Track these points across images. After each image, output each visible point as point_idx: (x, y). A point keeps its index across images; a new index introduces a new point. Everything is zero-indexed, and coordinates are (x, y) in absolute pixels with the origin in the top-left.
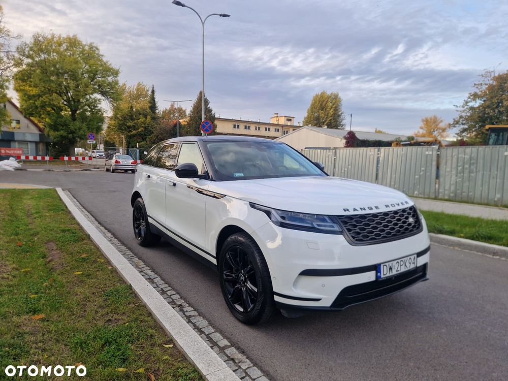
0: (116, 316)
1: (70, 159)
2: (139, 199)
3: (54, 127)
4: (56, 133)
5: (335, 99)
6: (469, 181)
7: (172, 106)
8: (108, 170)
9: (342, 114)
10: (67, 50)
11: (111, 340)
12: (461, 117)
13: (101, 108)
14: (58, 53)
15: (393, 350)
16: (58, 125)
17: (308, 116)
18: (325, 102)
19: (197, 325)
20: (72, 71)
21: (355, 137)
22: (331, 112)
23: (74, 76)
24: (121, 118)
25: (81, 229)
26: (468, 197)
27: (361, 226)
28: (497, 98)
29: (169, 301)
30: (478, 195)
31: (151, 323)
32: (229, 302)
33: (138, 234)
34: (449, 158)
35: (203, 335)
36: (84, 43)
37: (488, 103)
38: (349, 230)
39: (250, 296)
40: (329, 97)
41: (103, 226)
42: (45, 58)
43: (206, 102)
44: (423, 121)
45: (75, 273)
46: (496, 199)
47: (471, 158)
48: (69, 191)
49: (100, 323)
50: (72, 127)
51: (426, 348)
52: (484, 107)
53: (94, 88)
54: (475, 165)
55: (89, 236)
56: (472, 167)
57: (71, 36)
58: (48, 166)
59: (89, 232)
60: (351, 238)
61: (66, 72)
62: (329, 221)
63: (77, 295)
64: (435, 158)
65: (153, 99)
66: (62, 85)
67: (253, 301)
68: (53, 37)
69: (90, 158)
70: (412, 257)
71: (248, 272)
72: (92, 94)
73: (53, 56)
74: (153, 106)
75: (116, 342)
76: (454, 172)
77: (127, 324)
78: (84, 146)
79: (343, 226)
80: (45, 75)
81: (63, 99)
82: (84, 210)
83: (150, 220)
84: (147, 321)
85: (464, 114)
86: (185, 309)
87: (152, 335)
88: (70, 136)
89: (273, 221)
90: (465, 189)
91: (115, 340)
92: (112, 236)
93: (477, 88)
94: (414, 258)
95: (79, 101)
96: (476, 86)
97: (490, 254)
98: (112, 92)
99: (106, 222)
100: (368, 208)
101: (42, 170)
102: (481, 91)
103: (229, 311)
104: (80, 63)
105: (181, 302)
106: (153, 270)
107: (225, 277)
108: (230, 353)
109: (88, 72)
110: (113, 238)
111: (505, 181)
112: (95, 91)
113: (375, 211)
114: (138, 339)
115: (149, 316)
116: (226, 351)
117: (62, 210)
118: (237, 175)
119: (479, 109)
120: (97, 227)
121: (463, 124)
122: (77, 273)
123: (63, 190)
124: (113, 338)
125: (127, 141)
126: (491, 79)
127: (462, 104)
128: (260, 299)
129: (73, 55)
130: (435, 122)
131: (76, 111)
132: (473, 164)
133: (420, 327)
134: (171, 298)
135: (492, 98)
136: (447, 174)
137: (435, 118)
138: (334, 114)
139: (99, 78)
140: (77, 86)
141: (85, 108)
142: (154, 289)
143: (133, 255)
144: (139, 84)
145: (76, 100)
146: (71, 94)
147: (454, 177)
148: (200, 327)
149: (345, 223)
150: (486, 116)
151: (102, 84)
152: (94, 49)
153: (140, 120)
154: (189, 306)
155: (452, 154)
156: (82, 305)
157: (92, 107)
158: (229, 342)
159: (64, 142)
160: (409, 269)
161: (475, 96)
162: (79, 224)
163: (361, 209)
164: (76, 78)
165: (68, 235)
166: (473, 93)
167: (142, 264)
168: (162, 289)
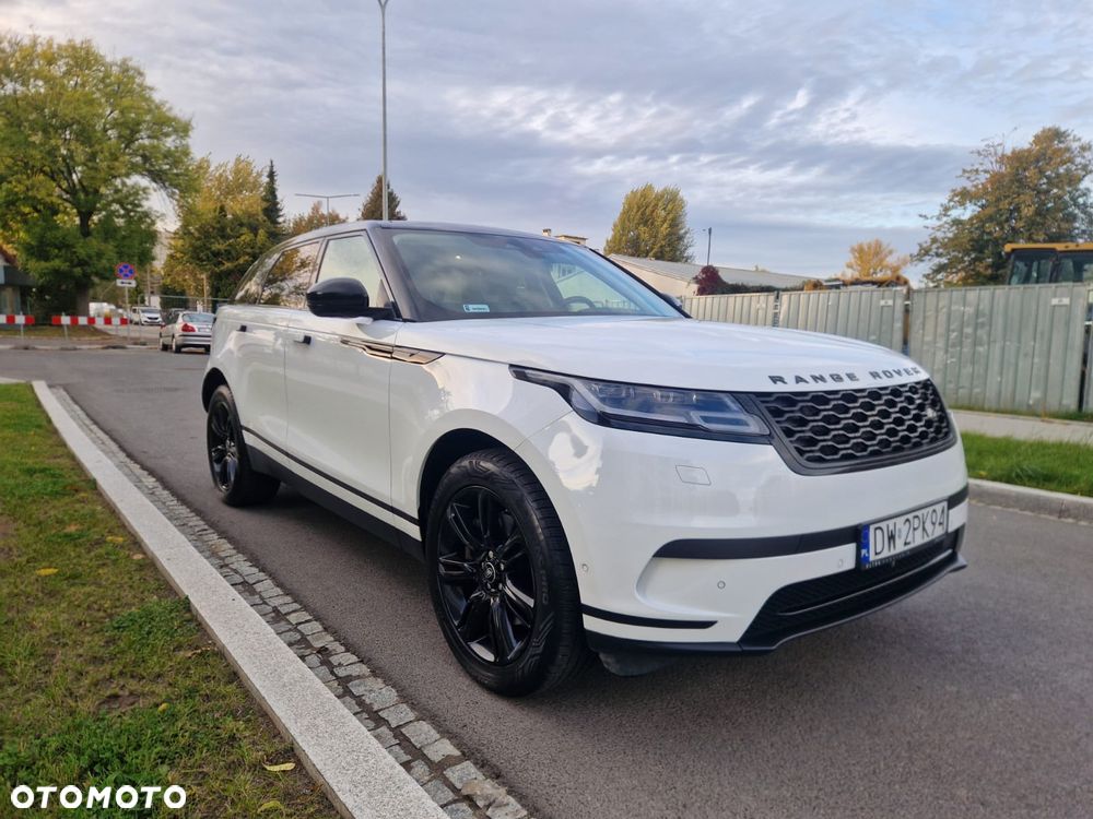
0: (133, 685)
1: (74, 322)
2: (222, 389)
3: (39, 251)
4: (43, 264)
5: (672, 201)
6: (973, 363)
7: (316, 209)
8: (166, 348)
9: (686, 233)
10: (68, 73)
11: (108, 754)
12: (934, 240)
13: (150, 208)
14: (47, 80)
15: (904, 754)
16: (48, 245)
17: (614, 237)
18: (650, 208)
19: (368, 701)
20: (79, 123)
21: (719, 278)
22: (664, 229)
23: (85, 135)
24: (197, 234)
25: (77, 466)
26: (970, 399)
27: (816, 421)
28: (1010, 200)
29: (292, 640)
30: (991, 394)
31: (236, 701)
32: (455, 637)
33: (221, 477)
34: (931, 314)
35: (384, 730)
36: (109, 59)
37: (990, 211)
38: (789, 433)
39: (512, 620)
40: (659, 197)
41: (136, 462)
42: (15, 91)
43: (393, 201)
44: (853, 250)
45: (38, 572)
46: (1031, 402)
47: (977, 314)
48: (66, 390)
49: (86, 706)
50: (81, 251)
51: (987, 745)
52: (980, 220)
53: (132, 164)
54: (987, 328)
55: (93, 485)
56: (979, 332)
57: (77, 42)
58: (22, 339)
59: (95, 474)
60: (795, 453)
61: (64, 127)
62: (733, 406)
63: (33, 627)
64: (899, 314)
65: (271, 191)
66: (57, 153)
67: (520, 633)
68: (34, 44)
69: (124, 322)
70: (938, 508)
71: (506, 556)
72: (128, 175)
73: (35, 86)
74: (272, 209)
75: (123, 762)
76: (941, 344)
77: (164, 706)
78: (113, 298)
79: (773, 420)
80: (17, 129)
81: (60, 187)
82: (94, 427)
83: (249, 439)
84: (224, 697)
85: (939, 235)
86: (334, 660)
87: (233, 738)
88: (78, 271)
89: (577, 411)
90: (965, 382)
91: (121, 757)
92: (157, 484)
93: (968, 178)
94: (943, 511)
95: (96, 191)
96: (967, 175)
97: (1051, 513)
98: (173, 173)
99: (145, 452)
100: (832, 376)
101: (8, 347)
102: (976, 186)
103: (454, 659)
104: (100, 105)
105: (327, 640)
106: (255, 561)
107: (442, 570)
108: (461, 779)
109: (115, 125)
110: (160, 488)
111: (1051, 361)
112: (134, 169)
113: (847, 385)
114: (189, 750)
115: (231, 682)
116: (448, 773)
117: (39, 426)
118: (472, 308)
119: (972, 225)
120: (120, 466)
121: (938, 255)
122: (44, 572)
123: (50, 386)
124: (115, 749)
125: (212, 287)
126: (996, 161)
127: (937, 213)
128: (544, 627)
129: (83, 85)
130: (877, 254)
131: (90, 214)
132: (983, 324)
133: (954, 689)
134: (299, 631)
135: (998, 200)
136: (925, 348)
137: (878, 245)
138: (669, 234)
139: (144, 141)
140: (93, 157)
141: (112, 208)
142: (252, 610)
143: (206, 527)
144: (238, 160)
145: (91, 190)
146: (79, 175)
147: (940, 355)
148: (376, 708)
149: (777, 413)
150: (985, 237)
151: (151, 153)
152: (131, 73)
153: (243, 238)
154: (347, 651)
155: (938, 305)
156: (43, 657)
157: (129, 207)
158: (458, 746)
159: (64, 287)
160: (931, 538)
161: (964, 196)
162: (72, 457)
163: (815, 378)
164: (89, 138)
165: (38, 481)
166: (959, 190)
167: (226, 548)
168: (275, 610)
